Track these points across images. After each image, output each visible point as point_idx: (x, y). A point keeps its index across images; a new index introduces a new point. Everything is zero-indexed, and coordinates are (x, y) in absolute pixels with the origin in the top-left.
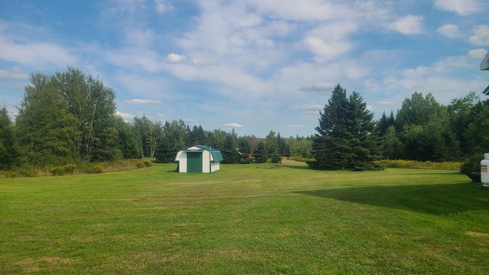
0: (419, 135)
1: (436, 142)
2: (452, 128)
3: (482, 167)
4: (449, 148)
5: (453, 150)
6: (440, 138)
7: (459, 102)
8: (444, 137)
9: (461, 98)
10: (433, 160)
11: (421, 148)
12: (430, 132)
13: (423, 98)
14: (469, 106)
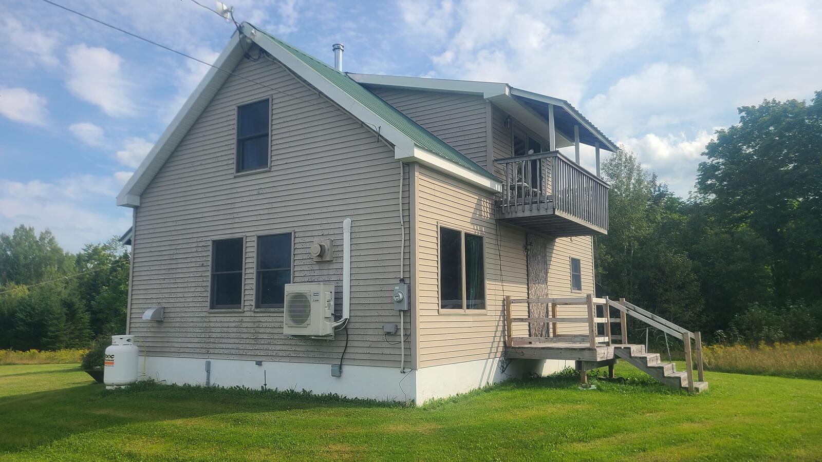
0: (20, 303)
1: (51, 316)
2: (81, 292)
3: (107, 359)
4: (72, 325)
5: (79, 329)
6: (57, 308)
7: (96, 250)
8: (65, 307)
9: (99, 245)
10: (41, 347)
11: (22, 325)
12: (42, 297)
13: (35, 237)
14: (110, 258)
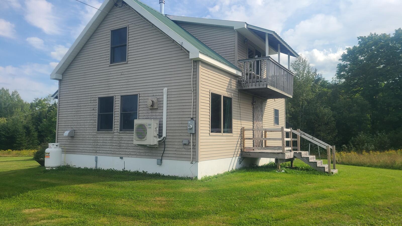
0: (3, 126)
1: (18, 133)
2: (33, 122)
3: (46, 155)
4: (29, 138)
5: (32, 140)
6: (21, 130)
7: (40, 101)
8: (25, 129)
9: (42, 98)
10: (13, 149)
11: (4, 138)
12: (13, 124)
13: (9, 94)
14: (47, 105)
